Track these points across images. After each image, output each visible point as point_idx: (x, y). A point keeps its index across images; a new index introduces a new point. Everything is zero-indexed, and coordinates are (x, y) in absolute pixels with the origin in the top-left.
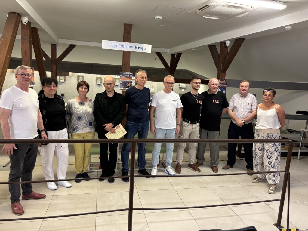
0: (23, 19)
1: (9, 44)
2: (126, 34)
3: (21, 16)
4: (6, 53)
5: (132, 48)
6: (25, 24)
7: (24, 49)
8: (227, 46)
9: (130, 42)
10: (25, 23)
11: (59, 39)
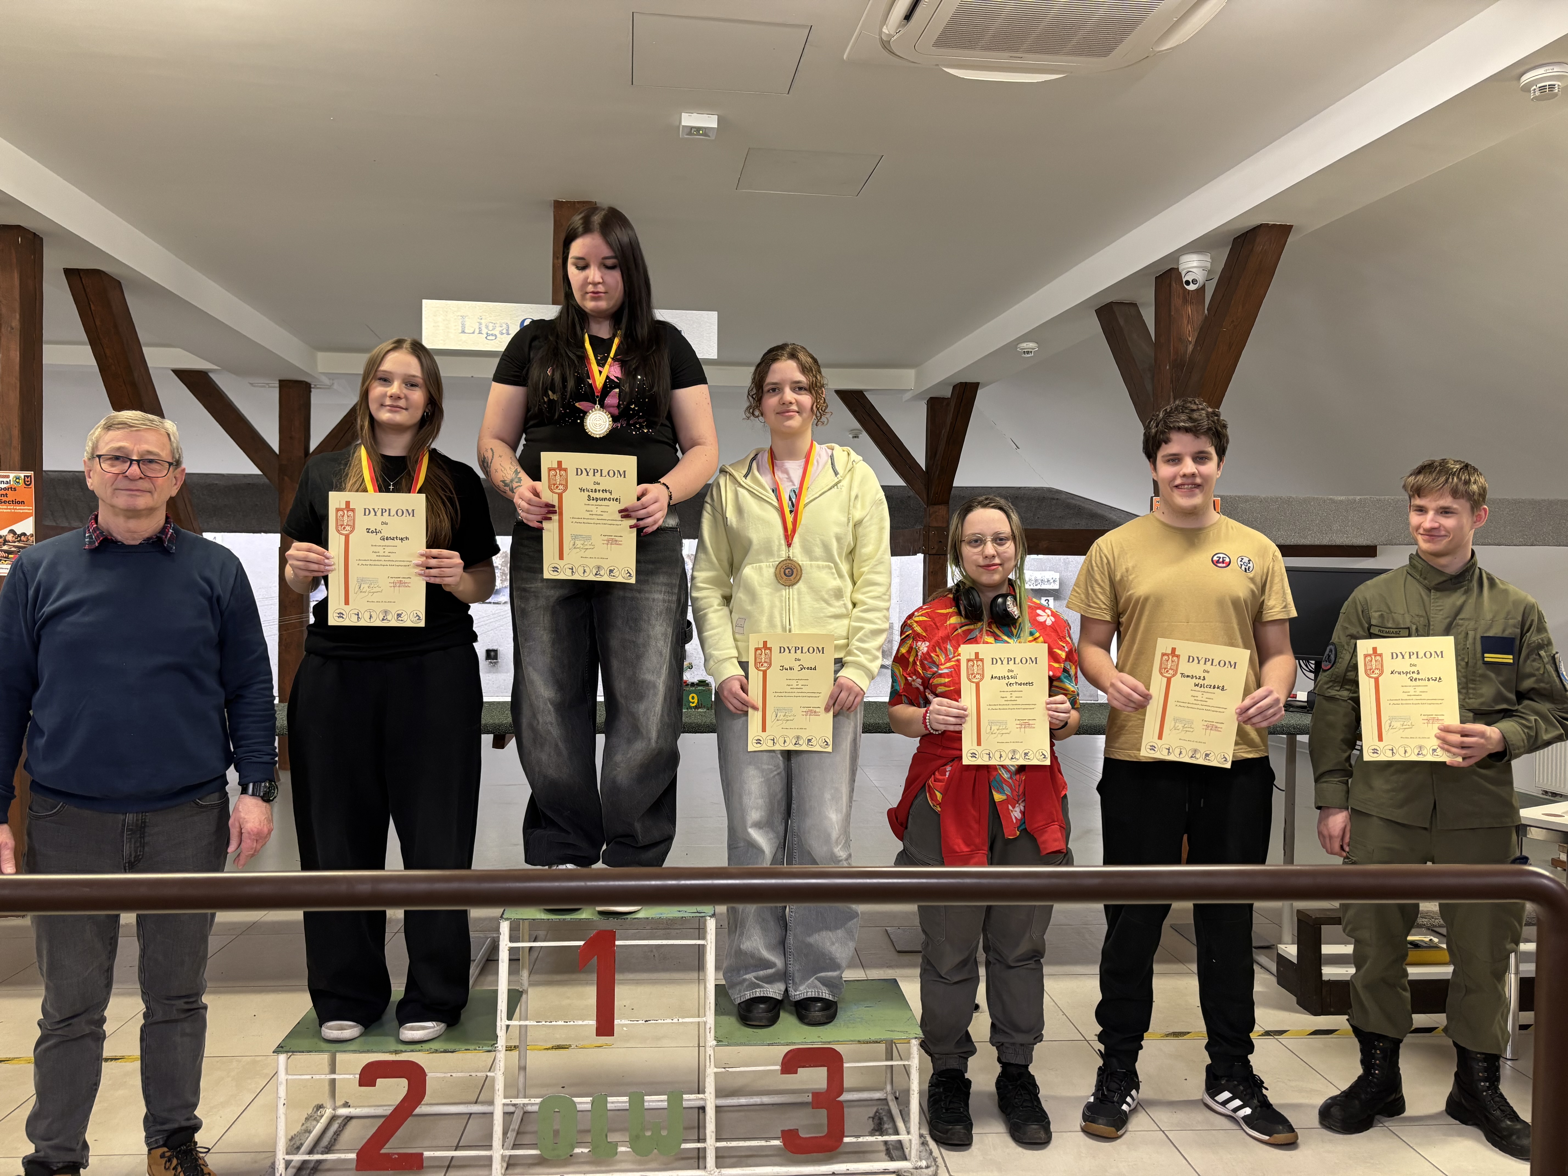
8: (1192, 287)
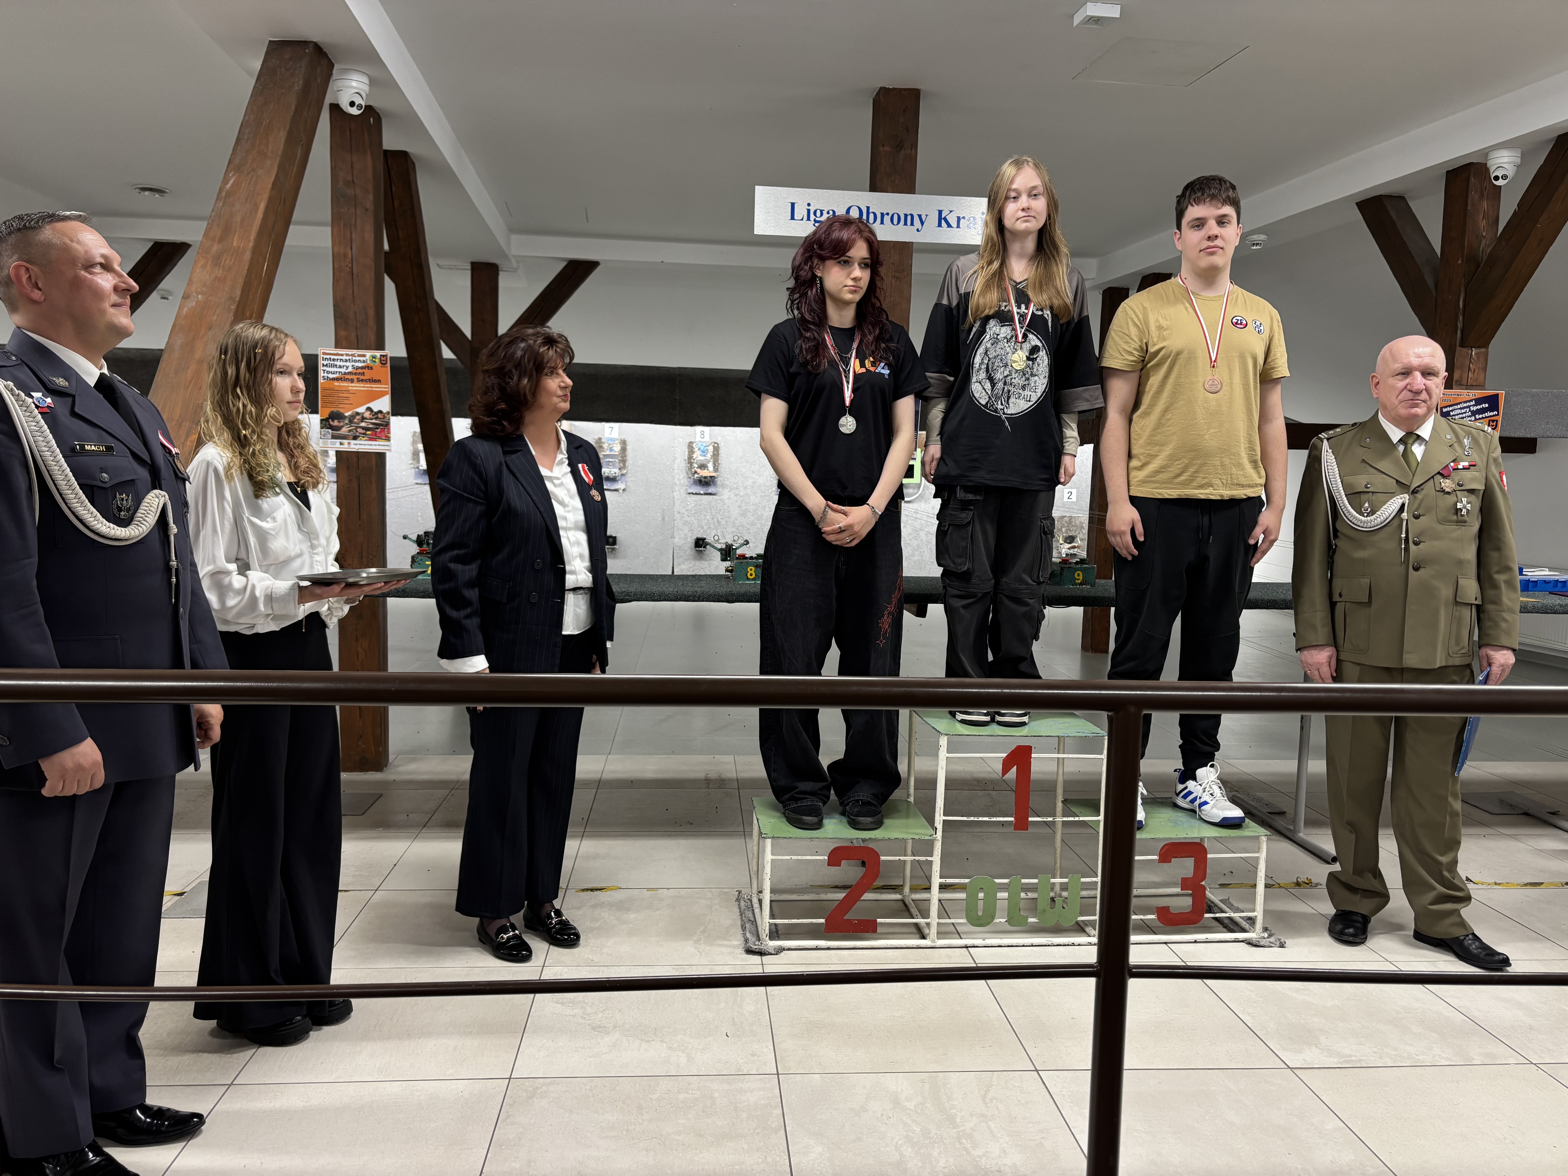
0: (340, 83)
1: (266, 196)
2: (887, 149)
3: (331, 66)
4: (251, 244)
5: (922, 223)
6: (354, 111)
7: (345, 256)
8: (1500, 182)
9: (909, 188)
10: (352, 104)
11: (514, 238)
